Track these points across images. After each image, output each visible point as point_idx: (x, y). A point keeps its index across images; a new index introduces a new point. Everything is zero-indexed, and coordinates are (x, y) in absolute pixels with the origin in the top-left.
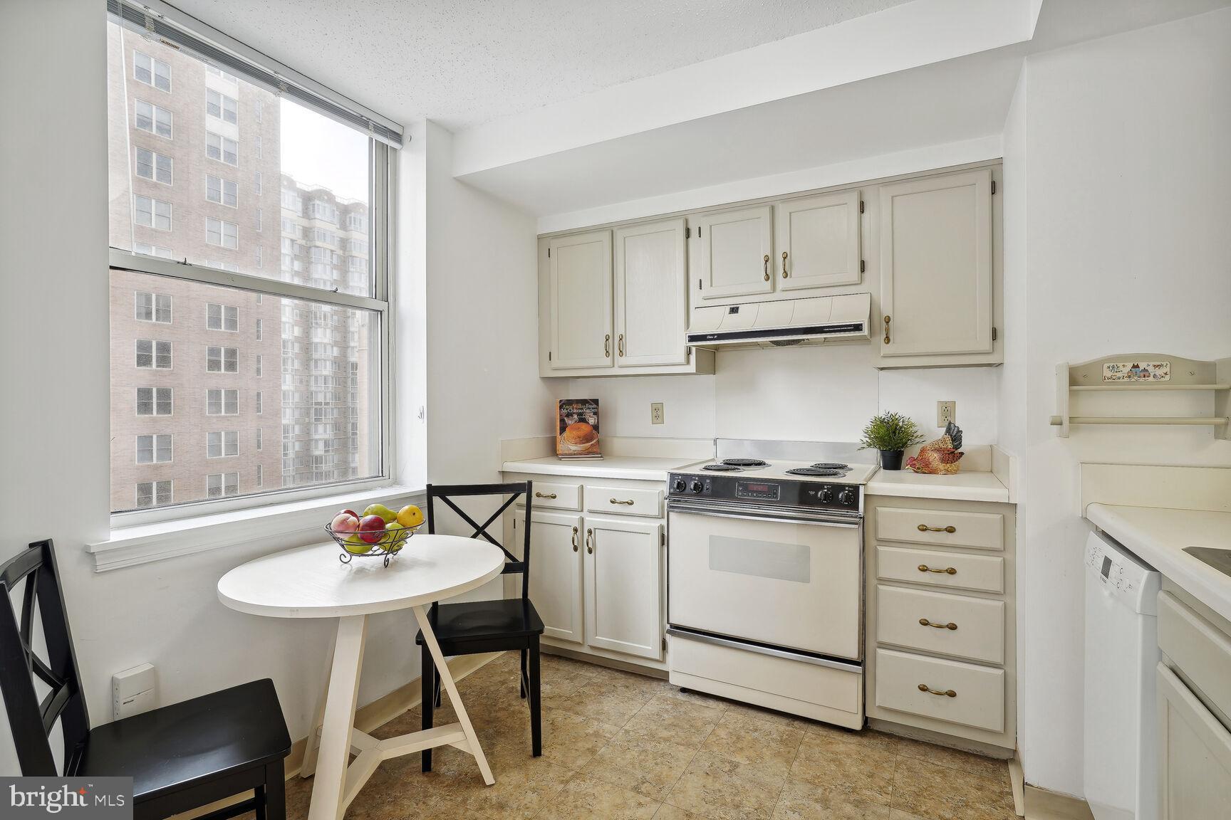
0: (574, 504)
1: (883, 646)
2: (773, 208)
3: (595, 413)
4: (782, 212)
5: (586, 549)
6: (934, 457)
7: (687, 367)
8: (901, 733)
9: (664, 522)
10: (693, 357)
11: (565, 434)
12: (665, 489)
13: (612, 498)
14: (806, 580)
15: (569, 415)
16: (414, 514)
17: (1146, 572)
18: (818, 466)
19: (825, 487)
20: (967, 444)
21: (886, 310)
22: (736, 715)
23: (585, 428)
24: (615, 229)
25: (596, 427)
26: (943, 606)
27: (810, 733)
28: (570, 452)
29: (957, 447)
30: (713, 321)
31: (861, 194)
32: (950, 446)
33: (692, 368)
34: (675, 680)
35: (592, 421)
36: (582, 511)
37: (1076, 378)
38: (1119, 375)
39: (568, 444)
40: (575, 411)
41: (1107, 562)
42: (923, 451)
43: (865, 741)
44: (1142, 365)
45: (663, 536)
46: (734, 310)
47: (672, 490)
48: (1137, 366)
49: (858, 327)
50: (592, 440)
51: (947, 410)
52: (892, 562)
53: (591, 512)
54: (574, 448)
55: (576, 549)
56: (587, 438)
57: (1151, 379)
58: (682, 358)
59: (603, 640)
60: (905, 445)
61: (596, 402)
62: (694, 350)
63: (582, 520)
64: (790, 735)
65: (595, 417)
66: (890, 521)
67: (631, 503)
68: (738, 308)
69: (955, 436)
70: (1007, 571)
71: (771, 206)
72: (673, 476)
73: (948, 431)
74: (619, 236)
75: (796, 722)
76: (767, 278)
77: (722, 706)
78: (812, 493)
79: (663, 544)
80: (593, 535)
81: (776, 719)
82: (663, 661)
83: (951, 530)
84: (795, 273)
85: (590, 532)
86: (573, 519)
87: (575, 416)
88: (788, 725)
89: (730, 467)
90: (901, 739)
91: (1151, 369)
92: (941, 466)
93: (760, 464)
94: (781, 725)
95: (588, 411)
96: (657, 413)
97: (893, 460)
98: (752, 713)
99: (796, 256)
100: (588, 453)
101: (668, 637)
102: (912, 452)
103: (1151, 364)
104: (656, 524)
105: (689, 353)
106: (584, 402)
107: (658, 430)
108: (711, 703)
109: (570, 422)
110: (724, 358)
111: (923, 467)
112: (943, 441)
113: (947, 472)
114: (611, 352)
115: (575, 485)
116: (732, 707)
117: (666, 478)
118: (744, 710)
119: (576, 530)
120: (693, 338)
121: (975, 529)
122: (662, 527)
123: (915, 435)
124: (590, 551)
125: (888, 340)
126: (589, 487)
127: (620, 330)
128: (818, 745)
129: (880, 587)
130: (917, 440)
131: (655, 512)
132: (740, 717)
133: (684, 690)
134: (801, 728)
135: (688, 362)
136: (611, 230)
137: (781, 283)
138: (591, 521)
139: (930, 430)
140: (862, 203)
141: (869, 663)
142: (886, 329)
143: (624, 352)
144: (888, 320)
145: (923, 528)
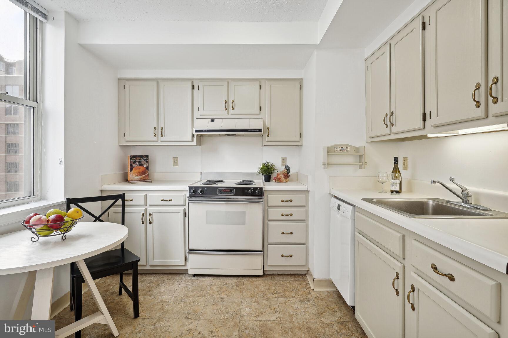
0: (143, 203)
1: (270, 244)
2: (228, 83)
3: (147, 162)
4: (232, 84)
5: (148, 222)
6: (282, 177)
7: (192, 142)
8: (275, 273)
9: (186, 207)
10: (195, 139)
11: (132, 171)
12: (188, 194)
13: (161, 199)
14: (244, 223)
15: (135, 163)
16: (78, 212)
17: (351, 207)
18: (243, 181)
19: (251, 189)
20: (292, 172)
21: (268, 126)
22: (217, 281)
23: (142, 169)
24: (159, 81)
25: (147, 168)
26: (288, 227)
27: (245, 280)
28: (135, 179)
29: (289, 173)
30: (204, 124)
31: (260, 82)
32: (286, 173)
33: (195, 143)
34: (191, 272)
35: (145, 165)
36: (146, 205)
37: (330, 151)
38: (338, 150)
39: (133, 176)
40: (137, 161)
41: (339, 206)
42: (278, 174)
43: (264, 278)
44: (344, 148)
45: (185, 213)
46: (213, 121)
47: (190, 194)
48: (342, 148)
49: (260, 131)
50: (145, 174)
51: (284, 160)
52: (274, 214)
53: (151, 206)
54: (137, 177)
55: (143, 223)
56: (143, 173)
57: (345, 151)
58: (191, 139)
59: (157, 261)
60: (272, 173)
61: (147, 156)
62: (195, 136)
63: (146, 209)
64: (239, 283)
65: (147, 163)
66: (272, 199)
67: (171, 200)
68: (214, 120)
69: (288, 170)
70: (307, 212)
71: (228, 81)
72: (191, 188)
73: (286, 168)
74: (162, 84)
75: (240, 278)
76: (226, 109)
77: (211, 278)
78: (246, 191)
79: (185, 216)
80: (152, 216)
81: (232, 278)
82: (185, 265)
83: (291, 201)
84: (236, 108)
85: (150, 214)
86: (142, 209)
87: (138, 163)
88: (237, 279)
89: (210, 183)
90: (275, 275)
91: (345, 148)
92: (284, 180)
93: (222, 181)
94: (234, 280)
95: (143, 161)
96: (176, 162)
97: (268, 179)
98: (223, 278)
99: (236, 102)
100: (144, 180)
101: (187, 255)
102: (274, 175)
103: (346, 147)
104: (182, 208)
105: (193, 137)
106: (141, 157)
107: (176, 168)
108: (207, 278)
109: (135, 166)
110: (204, 140)
111: (278, 180)
112: (284, 171)
113: (286, 182)
114: (157, 134)
115: (143, 194)
116: (215, 278)
117: (188, 189)
118: (220, 278)
119: (143, 214)
120: (196, 131)
121: (298, 200)
122: (185, 209)
123: (275, 169)
124: (150, 223)
125: (268, 136)
126: (149, 194)
127: (161, 125)
128: (249, 284)
129: (269, 223)
130: (276, 171)
131: (182, 203)
132: (219, 281)
133: (194, 275)
134: (242, 280)
135: (193, 140)
136: (157, 81)
137: (231, 111)
138: (150, 210)
139: (279, 168)
140: (260, 86)
141: (265, 251)
142: (268, 132)
143: (163, 135)
144: (268, 129)
145: (283, 201)
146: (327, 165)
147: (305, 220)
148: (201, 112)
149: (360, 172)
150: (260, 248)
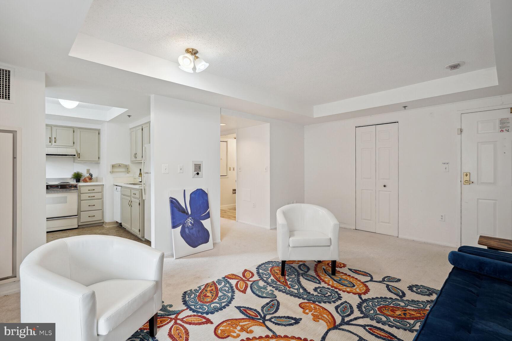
1: (82, 211)
2: (52, 127)
4: (54, 129)
6: (87, 179)
8: (84, 226)
14: (66, 202)
19: (70, 185)
20: (94, 177)
21: (79, 152)
26: (92, 202)
27: (67, 231)
29: (92, 177)
31: (74, 129)
32: (90, 177)
37: (113, 166)
38: (118, 166)
41: (117, 188)
42: (85, 178)
43: (79, 229)
49: (75, 155)
51: (88, 171)
52: (83, 197)
57: (121, 167)
60: (81, 178)
66: (83, 190)
69: (91, 175)
70: (102, 195)
76: (50, 142)
81: (59, 232)
83: (94, 190)
84: (57, 142)
92: (89, 181)
97: (78, 180)
99: (57, 138)
103: (121, 165)
111: (85, 181)
112: (89, 176)
121: (97, 189)
125: (79, 158)
129: (82, 201)
130: (83, 176)
137: (54, 143)
139: (85, 174)
140: (74, 131)
141: (79, 215)
142: (79, 156)
144: (79, 154)
145: (89, 190)
146: (112, 172)
147: (102, 198)
149: (128, 175)
150: (76, 214)
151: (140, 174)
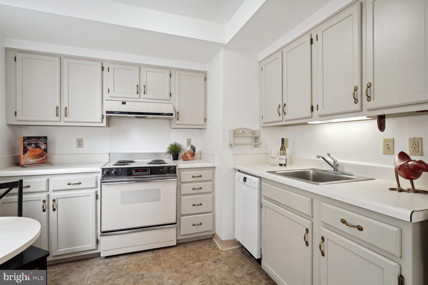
0: (44, 189)
1: (182, 216)
2: (140, 68)
3: (45, 143)
4: (144, 70)
5: (51, 208)
6: (189, 155)
7: (102, 124)
8: (186, 241)
9: (99, 189)
10: (105, 120)
11: (26, 154)
12: (100, 176)
13: (68, 182)
14: (159, 200)
15: (29, 145)
17: (257, 179)
18: (154, 161)
19: (166, 167)
20: (197, 151)
21: (177, 111)
22: (132, 258)
23: (38, 151)
24: (62, 58)
25: (46, 150)
26: (197, 199)
27: (161, 253)
28: (30, 163)
29: (194, 152)
30: (117, 107)
31: (170, 71)
32: (193, 152)
33: (104, 124)
34: (103, 255)
35: (43, 147)
36: (48, 191)
37: (235, 133)
38: (240, 133)
39: (26, 159)
40: (33, 142)
41: (245, 179)
42: (185, 154)
43: (177, 248)
44: (244, 131)
45: (97, 196)
46: (124, 103)
47: (103, 175)
48: (243, 131)
49: (171, 114)
50: (43, 157)
51: (189, 141)
52: (186, 188)
53: (54, 191)
54: (32, 161)
55: (44, 211)
56: (41, 155)
57: (245, 134)
58: (100, 120)
59: (62, 250)
60: (179, 152)
61: (46, 138)
62: (105, 117)
63: (48, 196)
64: (155, 256)
65: (45, 145)
66: (185, 176)
67: (80, 183)
68: (125, 102)
69: (194, 149)
70: (213, 185)
71: (140, 67)
72: (103, 170)
73: (191, 148)
74: (65, 62)
75: (155, 251)
76: (138, 93)
77: (125, 257)
78: (161, 170)
79: (97, 198)
80: (56, 202)
81: (148, 253)
82: (97, 249)
83: (200, 176)
84: (148, 92)
85: (54, 201)
86: (43, 196)
87: (33, 145)
88: (153, 253)
89: (122, 164)
90: (186, 243)
91: (245, 131)
92: (191, 158)
93: (132, 162)
94: (150, 254)
95: (41, 142)
96: (80, 143)
97: (176, 157)
98: (138, 254)
99: (148, 87)
100: (43, 163)
101: (99, 238)
102: (181, 154)
103: (246, 130)
104: (94, 191)
105: (103, 118)
106: (38, 138)
107: (80, 150)
108: (121, 257)
109: (30, 148)
110: (113, 121)
111: (185, 158)
112: (191, 151)
113: (192, 160)
114: (59, 114)
115: (44, 179)
116: (130, 256)
117: (101, 170)
118: (135, 255)
119: (44, 201)
120: (108, 112)
121: (206, 175)
122: (97, 192)
123: (182, 149)
124: (54, 210)
125: (178, 119)
126: (52, 179)
127: (65, 104)
128: (165, 255)
129: (182, 197)
130: (183, 150)
131: (94, 185)
132: (135, 258)
133: (107, 257)
134: (157, 252)
135: (102, 122)
136: (61, 58)
137: (143, 95)
138: (53, 195)
139: (186, 148)
140: (170, 74)
141: (178, 223)
142: (178, 116)
143: (68, 115)
144: (178, 113)
145: (193, 177)
146: (232, 145)
147: (212, 192)
148: (111, 93)
149: (256, 150)
150: (174, 221)
151: (283, 148)
